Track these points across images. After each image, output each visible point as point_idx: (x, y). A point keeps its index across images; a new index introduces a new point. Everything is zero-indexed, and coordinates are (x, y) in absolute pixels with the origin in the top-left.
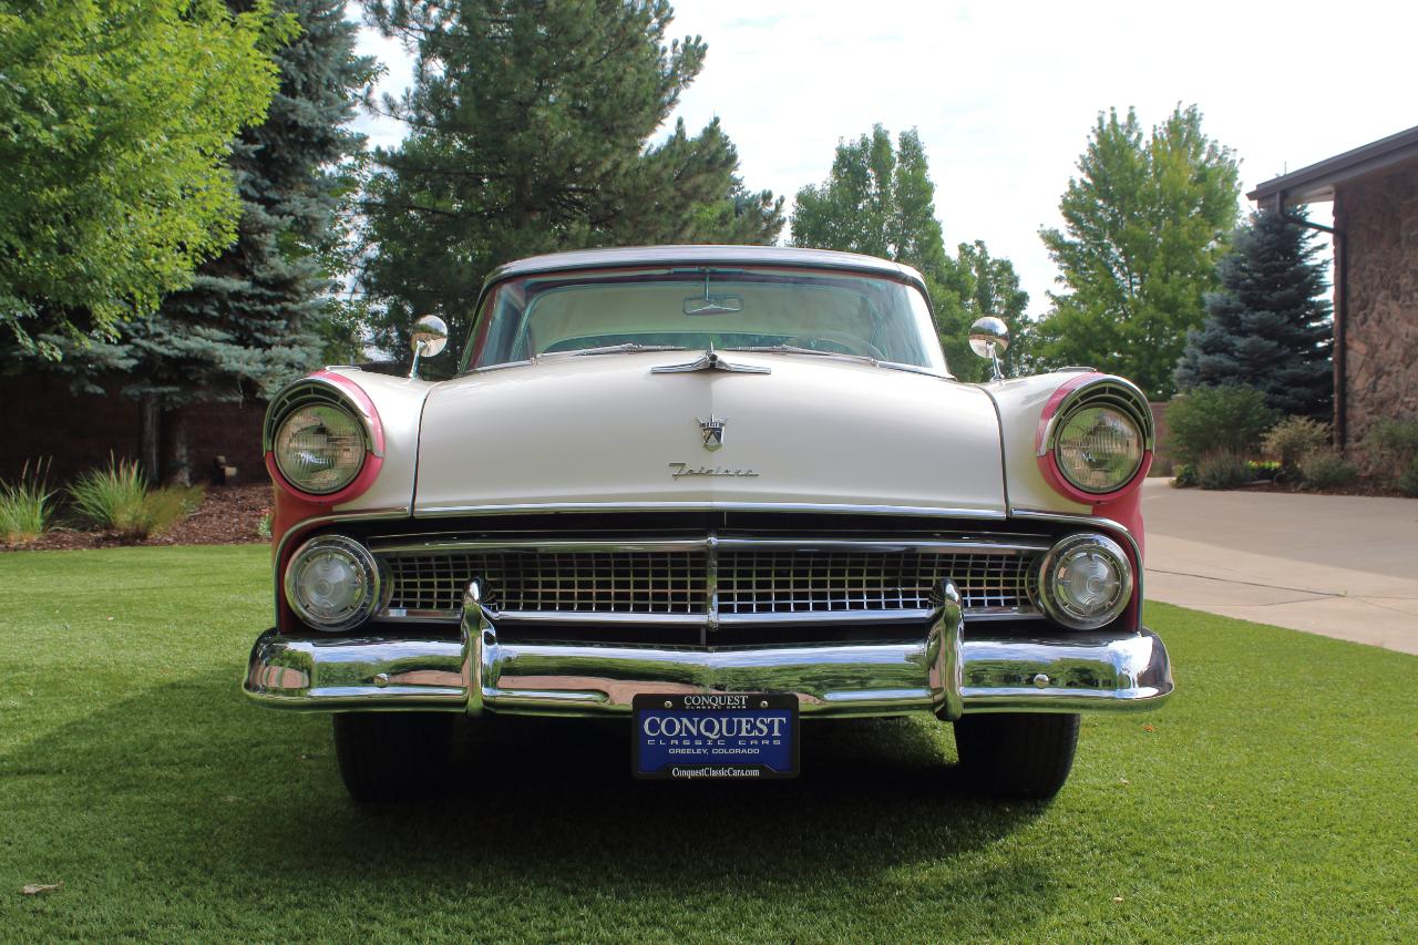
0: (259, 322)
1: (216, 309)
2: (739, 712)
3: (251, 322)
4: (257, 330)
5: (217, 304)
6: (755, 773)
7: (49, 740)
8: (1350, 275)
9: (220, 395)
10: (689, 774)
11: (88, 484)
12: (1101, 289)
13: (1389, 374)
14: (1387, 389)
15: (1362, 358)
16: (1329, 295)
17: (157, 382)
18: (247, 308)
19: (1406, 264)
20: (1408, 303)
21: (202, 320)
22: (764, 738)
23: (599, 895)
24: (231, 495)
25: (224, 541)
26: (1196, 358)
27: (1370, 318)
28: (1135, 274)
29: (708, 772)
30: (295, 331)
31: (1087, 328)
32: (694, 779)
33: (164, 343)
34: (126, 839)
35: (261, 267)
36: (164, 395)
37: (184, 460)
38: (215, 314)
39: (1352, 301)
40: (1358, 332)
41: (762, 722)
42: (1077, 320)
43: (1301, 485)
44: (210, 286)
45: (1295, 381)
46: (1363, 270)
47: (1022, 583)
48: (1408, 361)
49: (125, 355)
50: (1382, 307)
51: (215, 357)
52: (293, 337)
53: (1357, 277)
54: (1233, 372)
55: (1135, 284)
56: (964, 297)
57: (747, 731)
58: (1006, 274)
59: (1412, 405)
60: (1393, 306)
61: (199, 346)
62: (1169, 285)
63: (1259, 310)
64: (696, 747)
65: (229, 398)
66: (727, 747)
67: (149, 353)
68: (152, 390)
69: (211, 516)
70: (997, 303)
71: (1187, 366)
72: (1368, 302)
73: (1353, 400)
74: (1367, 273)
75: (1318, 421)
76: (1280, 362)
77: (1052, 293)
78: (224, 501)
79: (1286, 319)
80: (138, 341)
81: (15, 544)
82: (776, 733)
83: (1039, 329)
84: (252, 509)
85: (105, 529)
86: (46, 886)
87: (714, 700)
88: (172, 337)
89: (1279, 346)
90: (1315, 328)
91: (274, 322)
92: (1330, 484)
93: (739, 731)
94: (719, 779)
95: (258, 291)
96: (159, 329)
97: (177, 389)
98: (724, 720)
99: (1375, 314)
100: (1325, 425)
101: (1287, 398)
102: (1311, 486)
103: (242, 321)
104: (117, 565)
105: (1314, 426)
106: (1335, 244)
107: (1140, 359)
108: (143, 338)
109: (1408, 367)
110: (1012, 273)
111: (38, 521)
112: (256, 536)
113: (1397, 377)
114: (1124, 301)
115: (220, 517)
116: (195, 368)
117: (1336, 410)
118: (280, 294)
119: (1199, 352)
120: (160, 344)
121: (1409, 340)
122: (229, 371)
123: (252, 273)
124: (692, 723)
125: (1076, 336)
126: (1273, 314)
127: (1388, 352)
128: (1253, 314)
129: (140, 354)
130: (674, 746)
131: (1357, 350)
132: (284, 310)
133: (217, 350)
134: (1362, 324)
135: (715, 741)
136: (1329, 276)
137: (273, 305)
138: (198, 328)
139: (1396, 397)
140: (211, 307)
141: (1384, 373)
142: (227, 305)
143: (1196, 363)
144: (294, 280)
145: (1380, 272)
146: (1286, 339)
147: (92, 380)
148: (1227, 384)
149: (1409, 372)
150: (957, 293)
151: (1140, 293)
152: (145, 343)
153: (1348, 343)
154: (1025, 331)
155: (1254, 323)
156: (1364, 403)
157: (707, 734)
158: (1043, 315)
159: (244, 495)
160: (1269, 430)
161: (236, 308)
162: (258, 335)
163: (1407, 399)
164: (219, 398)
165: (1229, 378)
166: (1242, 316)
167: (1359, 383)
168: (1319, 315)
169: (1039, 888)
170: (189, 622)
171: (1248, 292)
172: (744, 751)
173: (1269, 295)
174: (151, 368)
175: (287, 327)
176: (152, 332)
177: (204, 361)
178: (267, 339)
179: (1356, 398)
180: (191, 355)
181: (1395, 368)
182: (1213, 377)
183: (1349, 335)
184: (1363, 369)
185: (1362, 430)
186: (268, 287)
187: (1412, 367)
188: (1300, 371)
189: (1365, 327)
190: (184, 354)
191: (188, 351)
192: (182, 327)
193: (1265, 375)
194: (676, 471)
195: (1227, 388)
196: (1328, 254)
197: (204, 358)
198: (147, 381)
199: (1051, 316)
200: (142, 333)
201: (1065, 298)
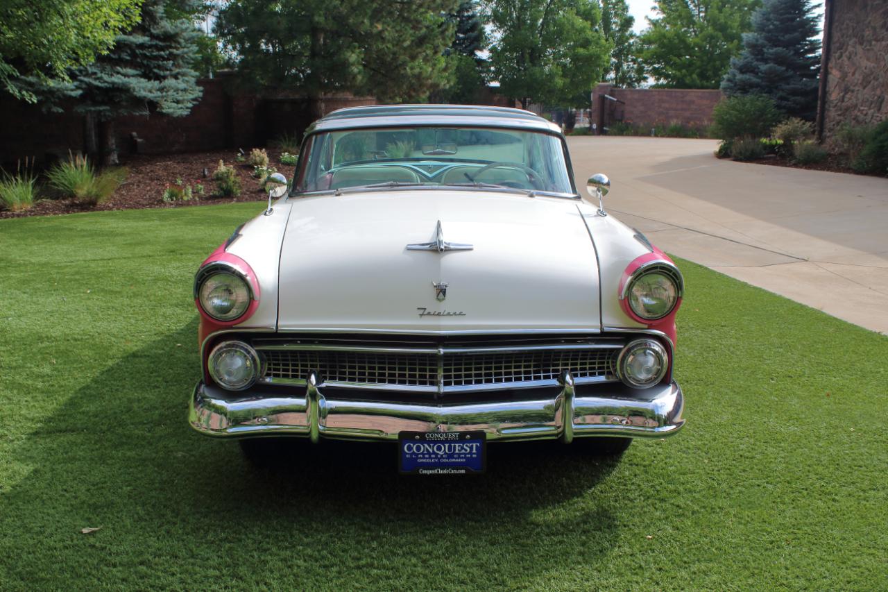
0: (156, 62)
1: (129, 55)
2: (455, 442)
3: (151, 62)
4: (155, 67)
5: (129, 51)
6: (463, 471)
7: (72, 403)
8: (834, 26)
9: (134, 111)
10: (428, 472)
11: (58, 170)
12: (680, 16)
13: (853, 91)
14: (851, 101)
15: (837, 80)
16: (820, 37)
17: (95, 103)
18: (148, 54)
19: (869, 23)
20: (868, 47)
21: (121, 62)
22: (468, 454)
23: (382, 533)
24: (144, 170)
25: (143, 206)
26: (734, 75)
27: (844, 55)
28: (702, 6)
29: (438, 471)
30: (178, 66)
31: (670, 41)
32: (431, 474)
33: (98, 78)
34: (129, 488)
35: (155, 27)
36: (100, 111)
37: (114, 146)
38: (128, 58)
39: (834, 44)
40: (836, 63)
41: (467, 446)
42: (664, 36)
43: (793, 162)
44: (125, 41)
45: (794, 93)
46: (843, 24)
47: (608, 363)
48: (865, 84)
49: (74, 87)
50: (852, 49)
51: (130, 88)
52: (177, 70)
53: (838, 28)
54: (757, 85)
55: (702, 12)
56: (593, 24)
57: (459, 450)
58: (621, 4)
59: (864, 112)
60: (859, 49)
61: (120, 81)
62: (722, 15)
63: (776, 46)
64: (432, 458)
65: (141, 113)
66: (448, 458)
67: (89, 85)
68: (93, 109)
69: (133, 185)
70: (614, 23)
71: (729, 80)
72: (843, 45)
73: (830, 106)
74: (845, 26)
75: (806, 121)
76: (786, 80)
77: (650, 17)
78: (140, 173)
79: (792, 53)
80: (82, 78)
81: (18, 212)
82: (474, 451)
83: (640, 40)
84: (157, 179)
85: (71, 197)
86: (93, 529)
87: (441, 436)
88: (103, 75)
89: (787, 70)
90: (809, 58)
91: (165, 62)
92: (812, 162)
93: (455, 450)
94: (443, 475)
95: (154, 42)
96: (95, 70)
97: (108, 108)
98: (447, 445)
99: (847, 53)
100: (810, 123)
101: (789, 103)
102: (799, 163)
103: (145, 62)
104: (83, 233)
105: (804, 124)
106: (826, 5)
107: (702, 61)
108: (85, 76)
109: (864, 88)
110: (624, 4)
111: (30, 197)
112: (162, 201)
113: (857, 94)
114: (694, 23)
115: (138, 186)
116: (118, 94)
117: (818, 111)
118: (168, 44)
119: (737, 72)
120: (96, 79)
121: (866, 71)
122: (140, 97)
123: (150, 31)
124: (430, 447)
125: (662, 45)
126: (785, 49)
127: (853, 78)
128: (772, 49)
129: (84, 86)
130: (420, 458)
131: (835, 75)
132: (171, 54)
133: (131, 83)
134: (839, 59)
135: (442, 456)
136: (821, 25)
137: (164, 51)
138: (119, 68)
139: (856, 106)
140: (125, 54)
141: (849, 90)
142: (135, 52)
143: (735, 79)
144: (176, 35)
145: (853, 26)
146: (790, 65)
147: (56, 104)
148: (753, 93)
149: (865, 91)
150: (589, 22)
151: (705, 18)
152: (86, 79)
153: (830, 70)
154: (631, 41)
155: (771, 55)
156: (836, 108)
157: (438, 452)
158: (643, 31)
159: (152, 169)
160: (776, 126)
161: (141, 54)
162: (156, 71)
163: (862, 108)
164: (134, 113)
165: (754, 89)
166: (765, 50)
167: (834, 96)
168: (813, 50)
169: (609, 527)
170: (135, 295)
171: (770, 34)
172: (457, 460)
173: (783, 36)
174: (91, 94)
175: (173, 65)
176: (90, 72)
177: (124, 90)
178: (162, 73)
179: (831, 105)
180: (116, 86)
181: (857, 88)
182: (744, 88)
183: (830, 65)
184: (837, 87)
185: (834, 125)
186: (160, 40)
187: (866, 89)
188: (799, 86)
189: (840, 61)
190: (111, 86)
191: (113, 83)
192: (108, 68)
193: (776, 88)
194: (421, 312)
195: (752, 96)
196: (822, 10)
197: (124, 88)
198: (89, 102)
199: (648, 32)
200: (84, 73)
201: (657, 21)
